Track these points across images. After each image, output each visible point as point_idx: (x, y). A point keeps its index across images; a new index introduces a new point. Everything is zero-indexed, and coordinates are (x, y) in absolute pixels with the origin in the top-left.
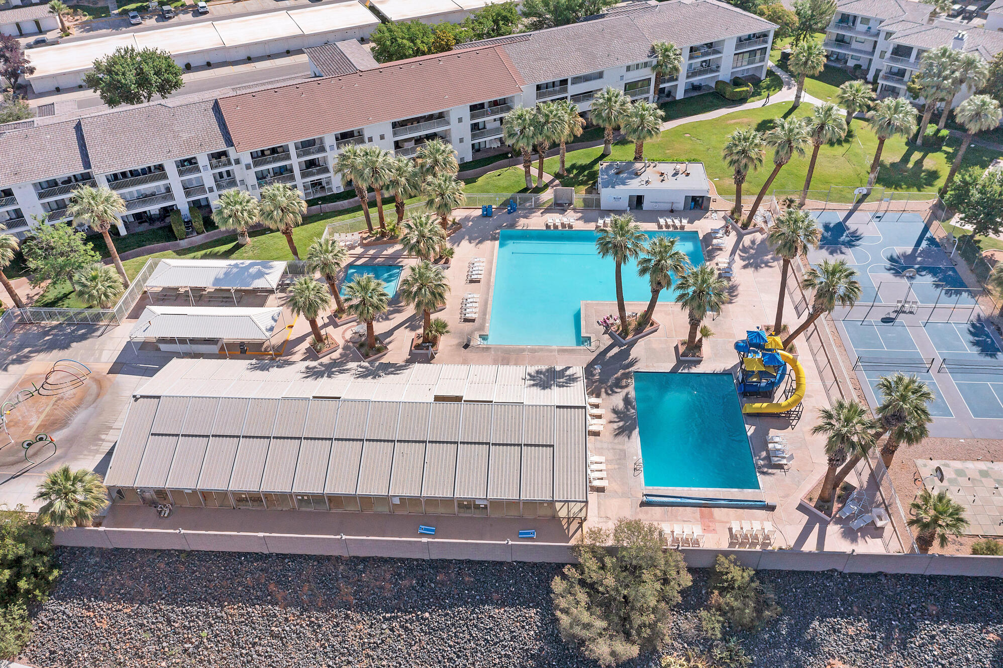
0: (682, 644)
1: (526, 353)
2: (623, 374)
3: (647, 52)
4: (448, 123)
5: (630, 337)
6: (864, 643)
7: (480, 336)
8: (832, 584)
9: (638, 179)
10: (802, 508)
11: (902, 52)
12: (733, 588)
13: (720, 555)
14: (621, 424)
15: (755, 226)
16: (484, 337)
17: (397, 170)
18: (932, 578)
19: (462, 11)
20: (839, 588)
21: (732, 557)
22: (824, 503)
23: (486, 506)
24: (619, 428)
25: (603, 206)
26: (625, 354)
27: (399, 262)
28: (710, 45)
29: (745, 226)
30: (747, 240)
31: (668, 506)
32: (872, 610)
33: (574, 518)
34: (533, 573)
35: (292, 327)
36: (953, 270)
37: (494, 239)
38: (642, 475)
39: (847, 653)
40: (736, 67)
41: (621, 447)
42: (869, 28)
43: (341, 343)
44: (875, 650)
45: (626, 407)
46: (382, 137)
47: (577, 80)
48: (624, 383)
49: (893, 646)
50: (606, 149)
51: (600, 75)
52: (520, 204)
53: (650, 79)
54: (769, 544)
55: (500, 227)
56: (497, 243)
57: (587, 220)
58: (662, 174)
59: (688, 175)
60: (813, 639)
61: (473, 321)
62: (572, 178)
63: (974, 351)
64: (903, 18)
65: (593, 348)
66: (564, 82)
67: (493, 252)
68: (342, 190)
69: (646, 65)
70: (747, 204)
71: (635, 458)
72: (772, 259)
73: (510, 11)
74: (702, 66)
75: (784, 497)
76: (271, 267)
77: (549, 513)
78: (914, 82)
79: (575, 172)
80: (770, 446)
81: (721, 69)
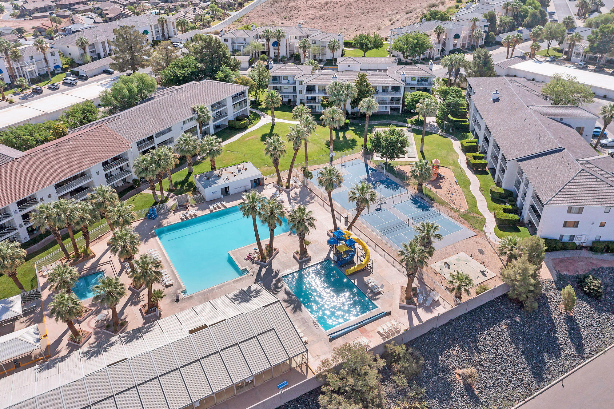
0: (392, 400)
1: (216, 290)
2: (276, 281)
3: (191, 112)
4: (90, 177)
5: (268, 260)
6: (462, 356)
7: (182, 292)
8: (435, 335)
9: (221, 179)
10: (401, 307)
11: (310, 89)
12: (400, 358)
13: (387, 344)
14: (292, 306)
15: (292, 186)
16: (184, 292)
17: (81, 210)
18: (470, 312)
19: (47, 114)
20: (440, 336)
21: (393, 342)
22: (409, 300)
23: (252, 381)
24: (293, 309)
25: (207, 199)
26: (270, 270)
27: (99, 270)
28: (219, 103)
29: (288, 187)
30: (292, 193)
31: (343, 335)
32: (457, 339)
33: (301, 364)
34: (299, 404)
35: (46, 336)
36: (388, 179)
37: (154, 236)
38: (320, 326)
39: (459, 364)
40: (235, 112)
41: (300, 317)
42: (289, 81)
43: (91, 331)
44: (468, 356)
45: (289, 297)
46: (50, 196)
47: (158, 135)
48: (280, 285)
49: (474, 351)
50: (190, 169)
51: (170, 130)
52: (157, 212)
53: (196, 127)
54: (399, 331)
55: (153, 228)
56: (157, 238)
57: (203, 209)
58: (232, 173)
59: (246, 169)
60: (443, 365)
61: (172, 285)
62: (179, 190)
63: (419, 211)
64: (303, 73)
65: (251, 273)
66: (151, 138)
67: (158, 243)
68: (29, 239)
69: (192, 119)
70: (284, 175)
71: (311, 319)
72: (310, 199)
73: (91, 106)
74: (217, 114)
75: (390, 306)
76: (11, 302)
77: (287, 368)
78: (323, 101)
79: (179, 186)
80: (370, 285)
81: (229, 114)
